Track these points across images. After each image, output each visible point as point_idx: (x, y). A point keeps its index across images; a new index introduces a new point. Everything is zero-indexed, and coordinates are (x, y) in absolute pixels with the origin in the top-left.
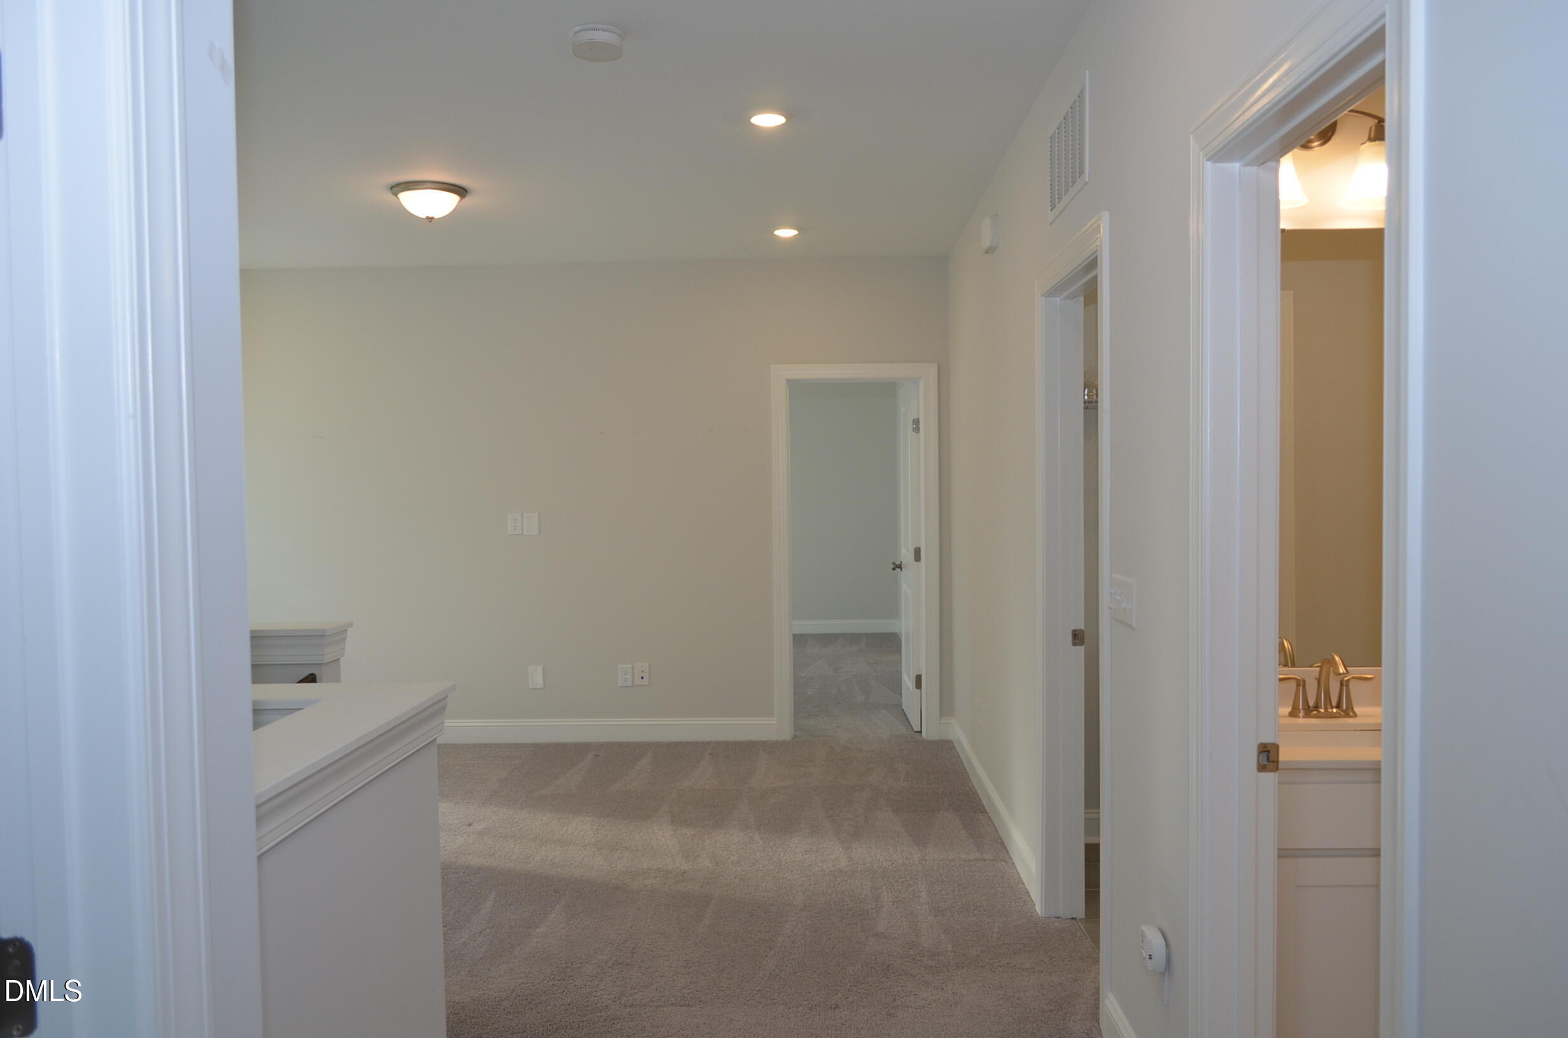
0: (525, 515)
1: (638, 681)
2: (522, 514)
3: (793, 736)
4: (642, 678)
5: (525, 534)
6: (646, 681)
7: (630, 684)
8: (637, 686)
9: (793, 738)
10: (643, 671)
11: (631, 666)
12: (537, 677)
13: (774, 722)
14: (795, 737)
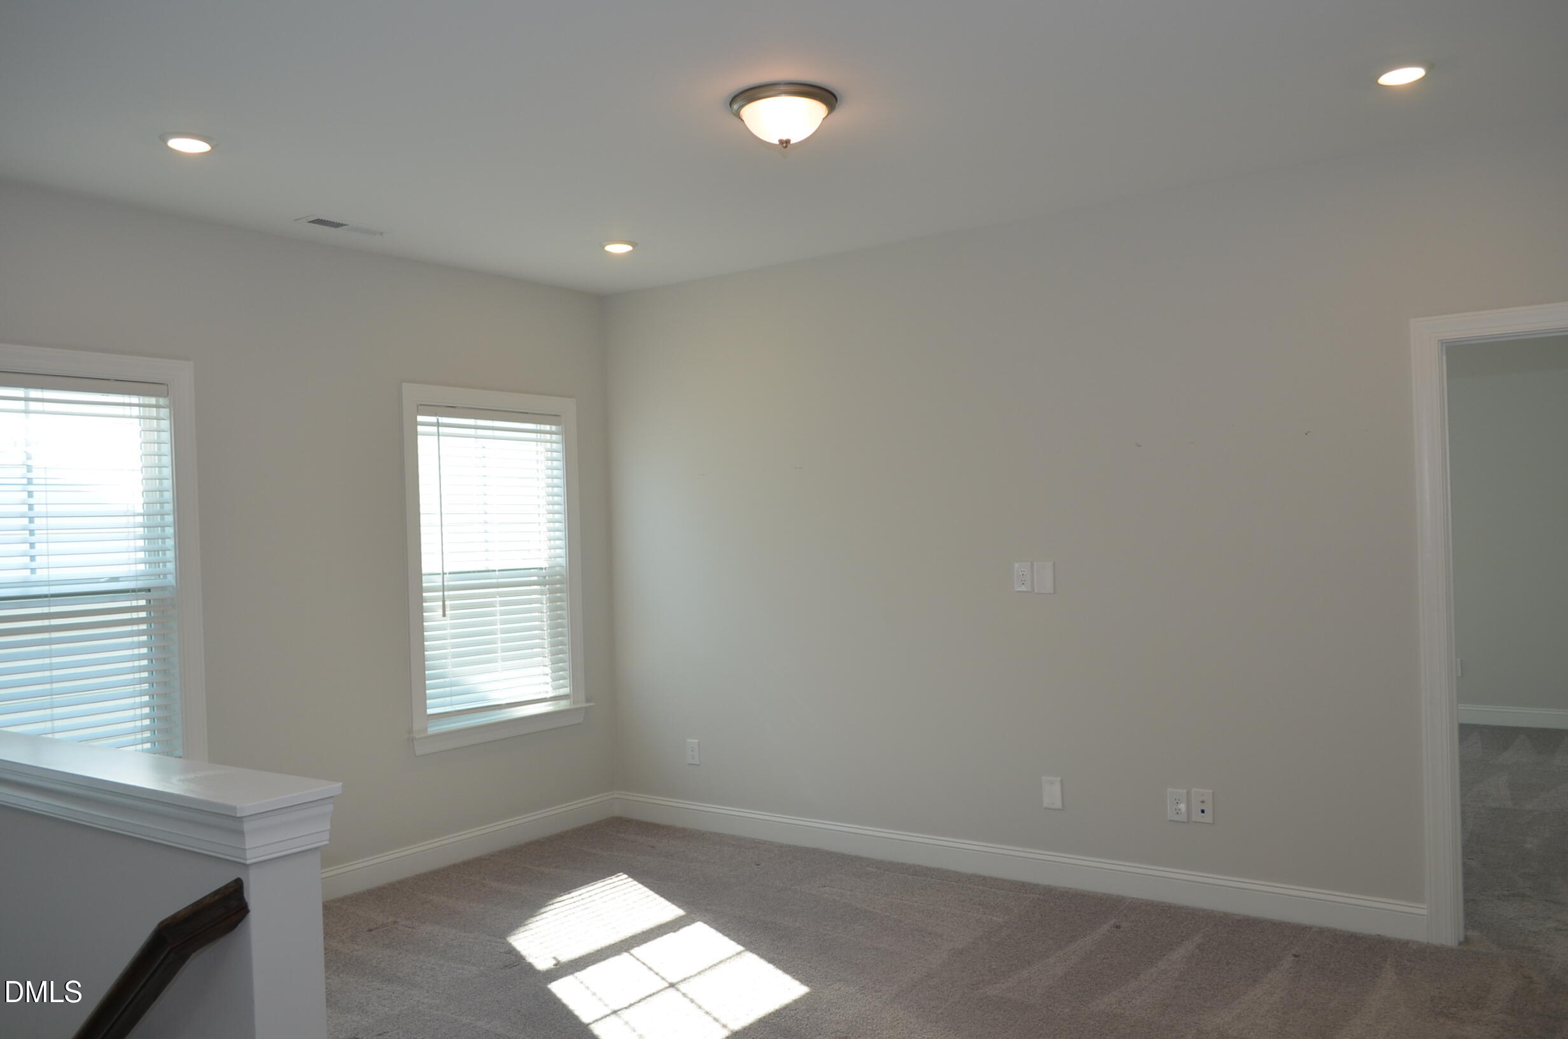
0: (1035, 563)
1: (1197, 816)
2: (1032, 564)
3: (1462, 939)
4: (1203, 811)
5: (1036, 591)
6: (1208, 818)
7: (1185, 820)
8: (1195, 822)
9: (1460, 944)
10: (1203, 802)
11: (1185, 791)
12: (1052, 794)
13: (1424, 912)
14: (1467, 941)
